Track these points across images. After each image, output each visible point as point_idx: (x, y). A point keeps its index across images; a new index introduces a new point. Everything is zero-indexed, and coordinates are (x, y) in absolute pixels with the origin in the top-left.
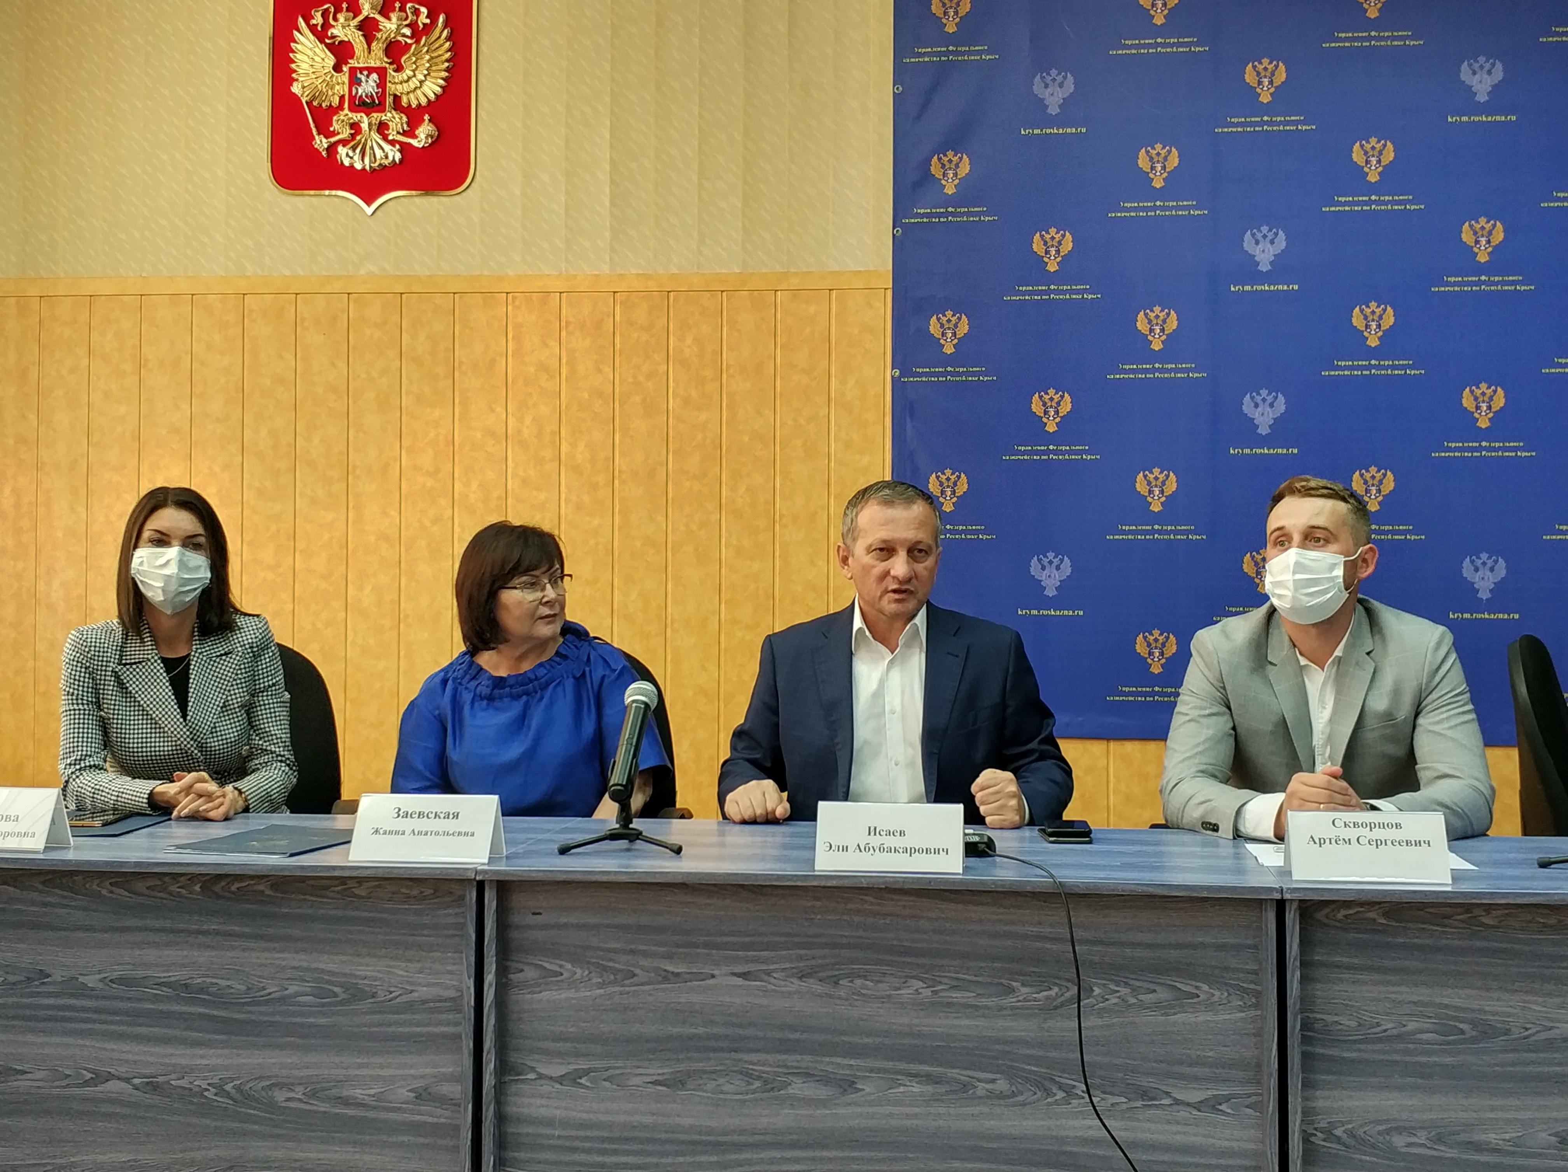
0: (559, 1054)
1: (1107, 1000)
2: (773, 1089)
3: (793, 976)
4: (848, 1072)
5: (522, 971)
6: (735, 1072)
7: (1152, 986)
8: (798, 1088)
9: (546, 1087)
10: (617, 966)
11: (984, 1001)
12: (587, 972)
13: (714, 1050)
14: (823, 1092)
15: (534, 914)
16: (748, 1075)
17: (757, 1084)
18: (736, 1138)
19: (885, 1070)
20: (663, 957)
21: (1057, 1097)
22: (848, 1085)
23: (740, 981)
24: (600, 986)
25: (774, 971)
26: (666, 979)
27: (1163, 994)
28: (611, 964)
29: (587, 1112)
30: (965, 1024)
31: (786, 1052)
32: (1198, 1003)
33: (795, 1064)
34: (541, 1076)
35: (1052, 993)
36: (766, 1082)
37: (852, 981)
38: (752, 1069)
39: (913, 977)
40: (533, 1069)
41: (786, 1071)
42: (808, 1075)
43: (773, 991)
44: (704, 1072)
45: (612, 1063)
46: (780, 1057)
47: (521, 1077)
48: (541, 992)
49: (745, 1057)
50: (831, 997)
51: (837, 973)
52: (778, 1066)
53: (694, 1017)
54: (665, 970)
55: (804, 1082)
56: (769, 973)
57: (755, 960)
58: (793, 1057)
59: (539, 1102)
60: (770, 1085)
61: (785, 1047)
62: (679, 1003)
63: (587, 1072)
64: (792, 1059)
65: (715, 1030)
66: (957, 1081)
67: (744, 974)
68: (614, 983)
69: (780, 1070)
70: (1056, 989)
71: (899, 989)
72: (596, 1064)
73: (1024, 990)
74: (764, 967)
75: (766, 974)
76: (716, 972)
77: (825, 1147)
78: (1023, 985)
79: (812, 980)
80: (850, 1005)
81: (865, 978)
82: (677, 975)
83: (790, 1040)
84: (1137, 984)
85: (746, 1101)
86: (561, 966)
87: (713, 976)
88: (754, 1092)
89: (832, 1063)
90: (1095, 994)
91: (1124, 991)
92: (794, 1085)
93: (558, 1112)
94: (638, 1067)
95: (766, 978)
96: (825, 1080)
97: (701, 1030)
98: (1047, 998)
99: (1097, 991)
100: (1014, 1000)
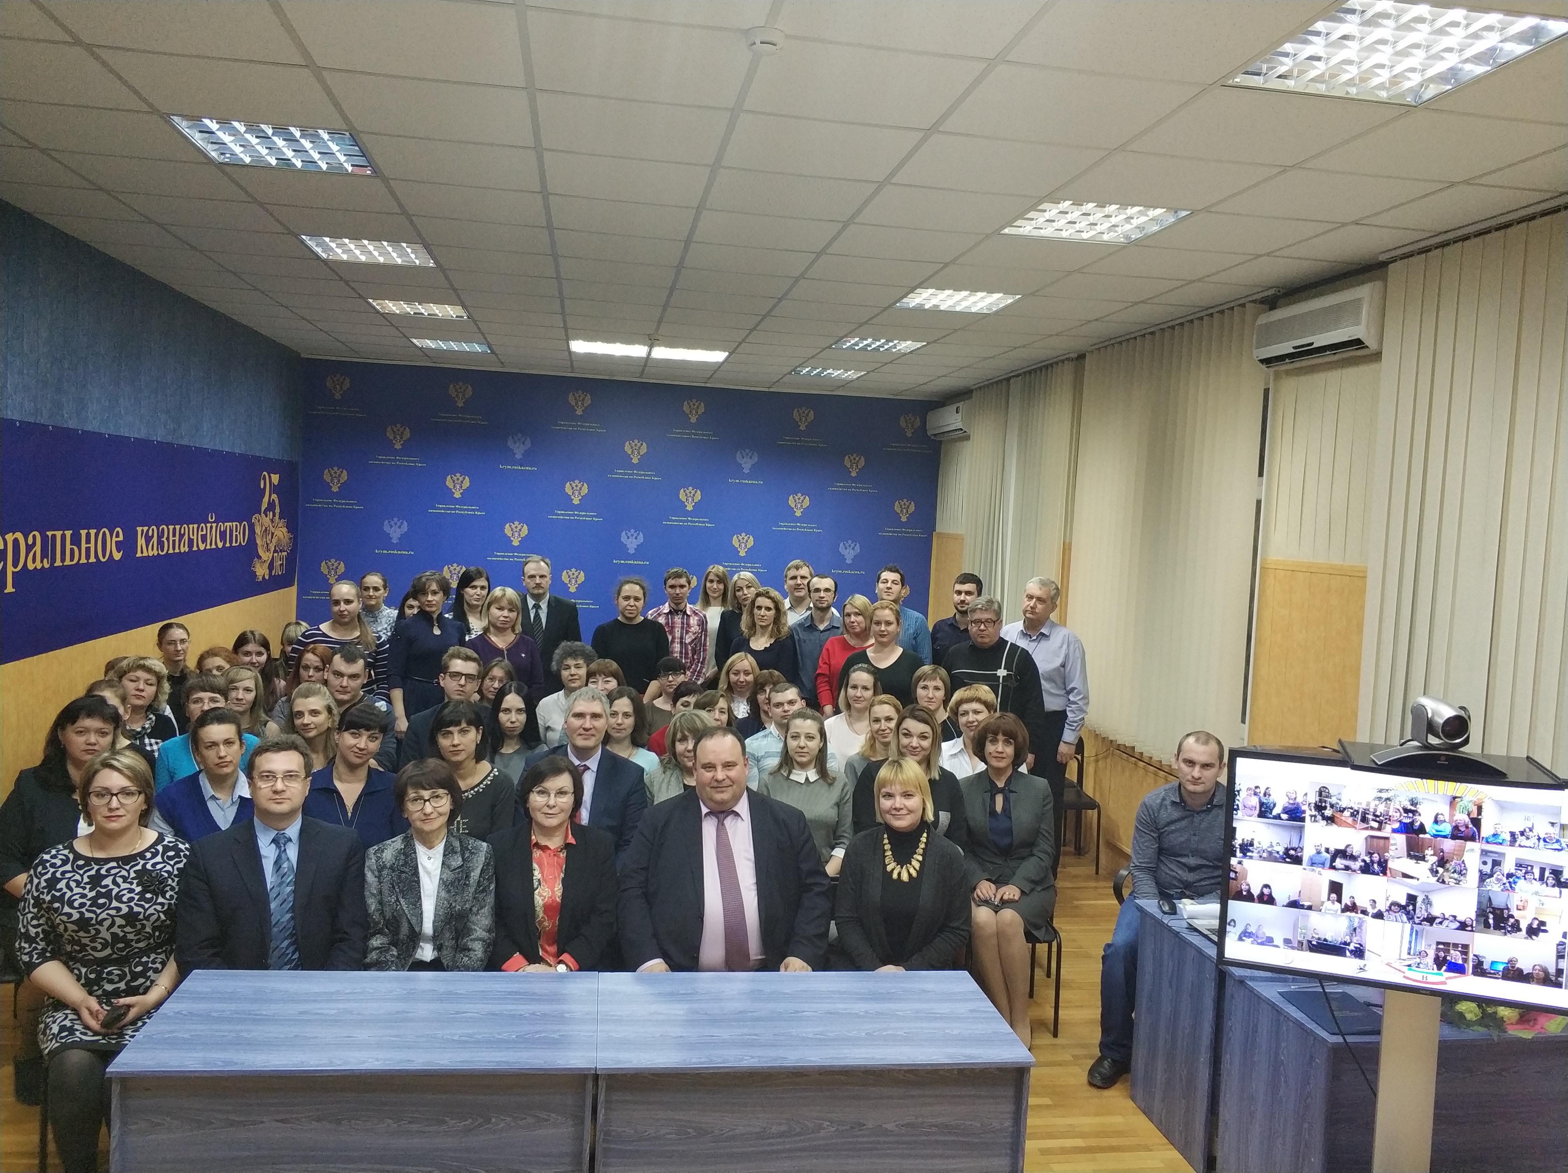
3: (314, 1120)
27: (531, 1120)
74: (294, 1116)
84: (516, 1114)
91: (509, 1119)
98: (465, 1126)
99: (493, 1120)
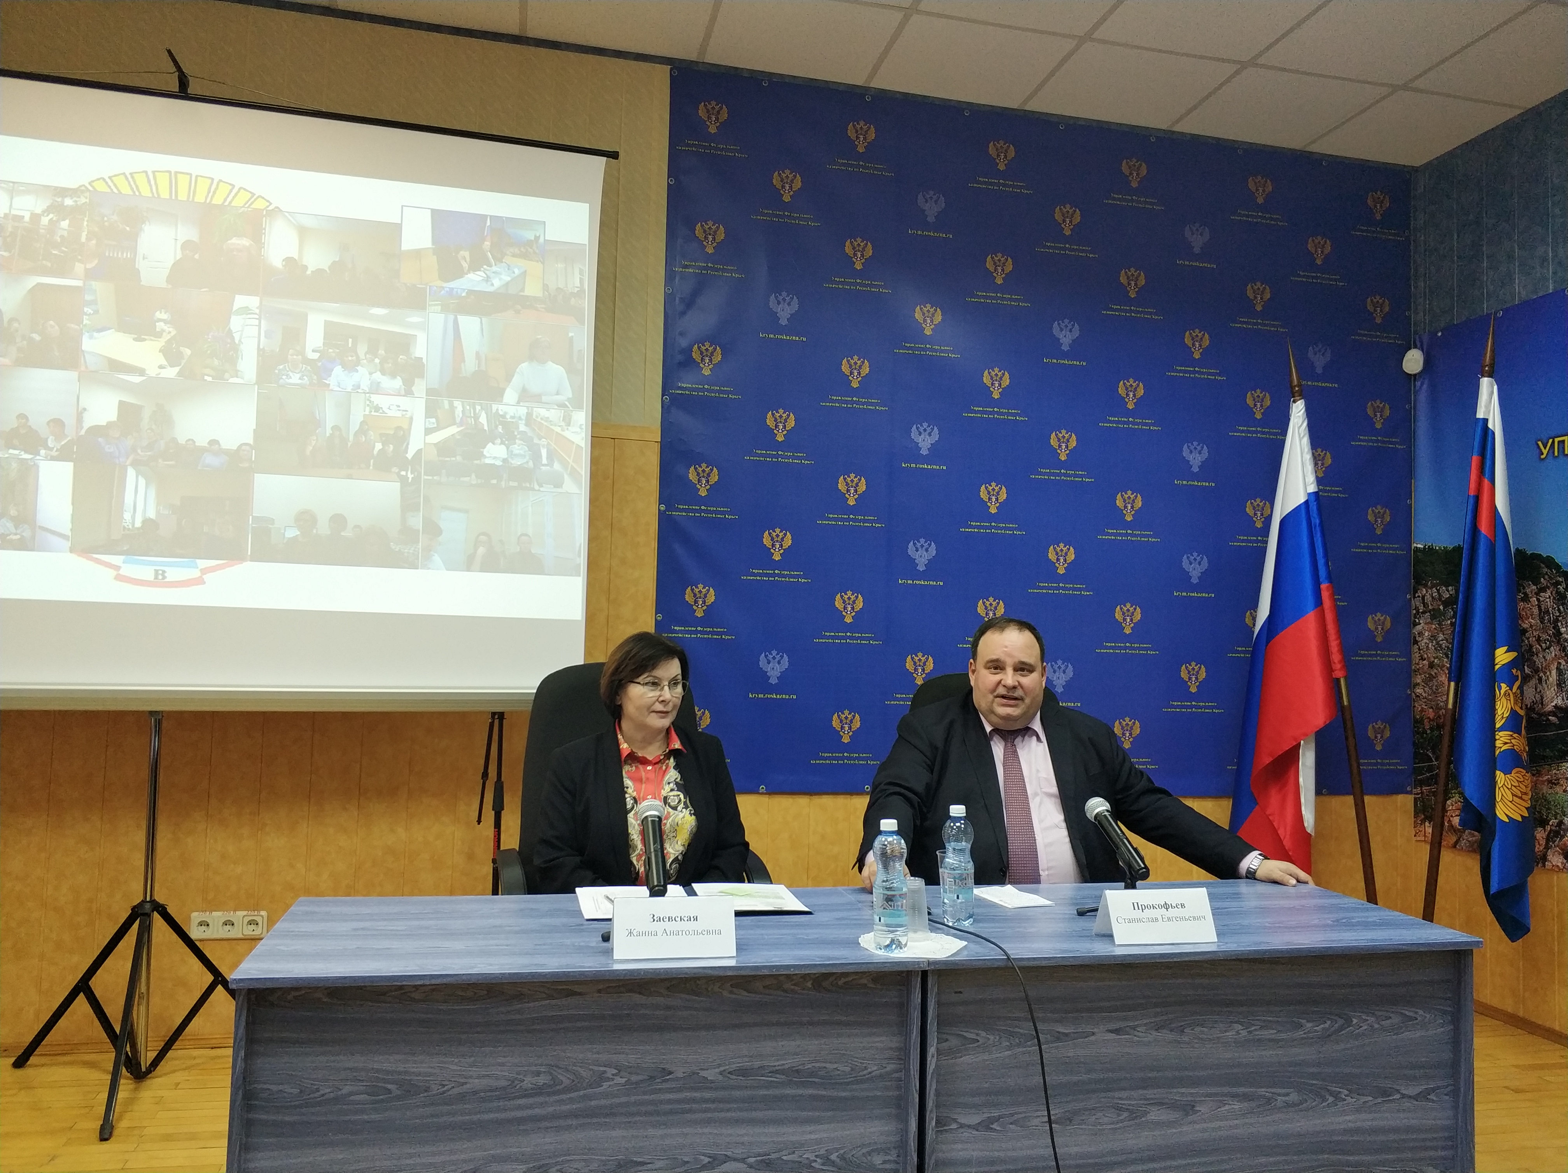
0: (975, 1106)
1: (1361, 1027)
2: (1136, 1117)
3: (1151, 1028)
4: (1190, 1099)
5: (947, 1040)
6: (1109, 1107)
7: (1388, 1014)
8: (1156, 1114)
9: (966, 1134)
10: (1021, 1031)
11: (1283, 1036)
12: (998, 1038)
13: (1094, 1091)
14: (1172, 1116)
15: (956, 993)
16: (1119, 1109)
17: (1126, 1114)
18: (1108, 1159)
19: (1216, 1095)
20: (1057, 1021)
21: (1329, 1102)
22: (1188, 1108)
23: (1112, 1036)
24: (1009, 1048)
25: (1137, 1026)
26: (1058, 1039)
27: (1395, 1019)
28: (1017, 1030)
29: (998, 1151)
30: (1269, 1054)
31: (1144, 1088)
32: (1417, 1024)
33: (1153, 1096)
34: (962, 1126)
35: (1327, 1025)
36: (1131, 1112)
37: (1193, 1030)
38: (1121, 1104)
39: (1236, 1023)
40: (955, 1120)
41: (1146, 1102)
42: (1162, 1104)
43: (1139, 1042)
44: (1086, 1110)
45: (1016, 1109)
46: (1141, 1092)
47: (945, 1128)
48: (961, 1057)
49: (1117, 1094)
50: (1179, 1042)
51: (1183, 1023)
52: (1141, 1099)
53: (1080, 1067)
54: (1058, 1032)
55: (1159, 1110)
56: (1134, 1028)
57: (1125, 1019)
58: (1151, 1091)
59: (960, 1146)
60: (1135, 1114)
61: (1145, 1084)
62: (1068, 1057)
63: (997, 1119)
64: (1150, 1093)
65: (1094, 1076)
66: (1264, 1097)
67: (1116, 1030)
68: (1019, 1045)
69: (1142, 1102)
70: (1329, 1022)
71: (1226, 1031)
72: (1004, 1111)
73: (1309, 1025)
74: (1130, 1024)
75: (1131, 1028)
76: (1095, 1030)
77: (1173, 1158)
78: (1308, 1021)
79: (1165, 1031)
80: (1193, 1047)
81: (1202, 1026)
82: (1066, 1035)
83: (1150, 1078)
84: (1380, 1013)
85: (1116, 1129)
86: (977, 1035)
87: (1093, 1034)
88: (1122, 1121)
89: (1179, 1093)
90: (1354, 1023)
91: (1371, 1019)
92: (1151, 1114)
93: (975, 1154)
94: (1037, 1111)
95: (1132, 1031)
96: (1173, 1106)
97: (1085, 1077)
98: (1323, 1029)
100: (1302, 1033)
